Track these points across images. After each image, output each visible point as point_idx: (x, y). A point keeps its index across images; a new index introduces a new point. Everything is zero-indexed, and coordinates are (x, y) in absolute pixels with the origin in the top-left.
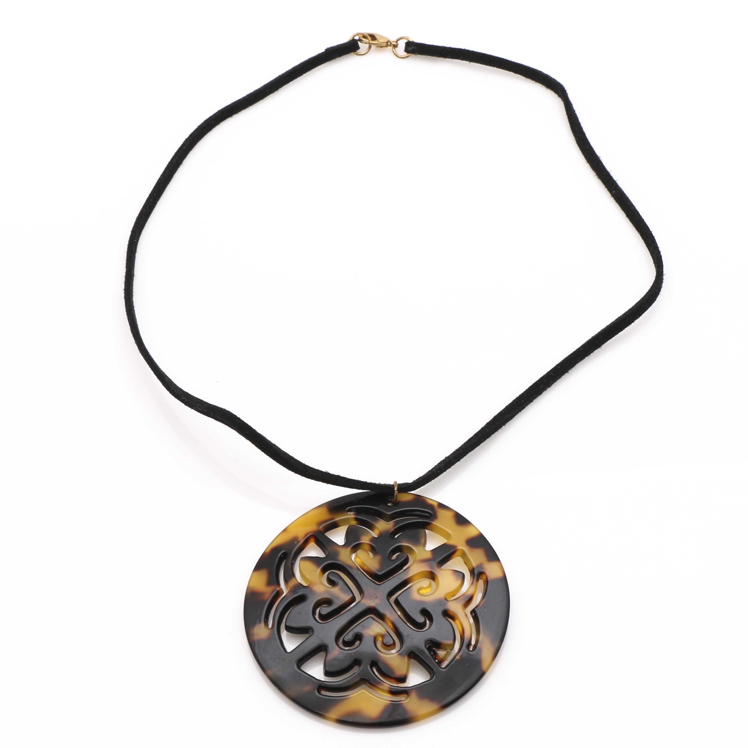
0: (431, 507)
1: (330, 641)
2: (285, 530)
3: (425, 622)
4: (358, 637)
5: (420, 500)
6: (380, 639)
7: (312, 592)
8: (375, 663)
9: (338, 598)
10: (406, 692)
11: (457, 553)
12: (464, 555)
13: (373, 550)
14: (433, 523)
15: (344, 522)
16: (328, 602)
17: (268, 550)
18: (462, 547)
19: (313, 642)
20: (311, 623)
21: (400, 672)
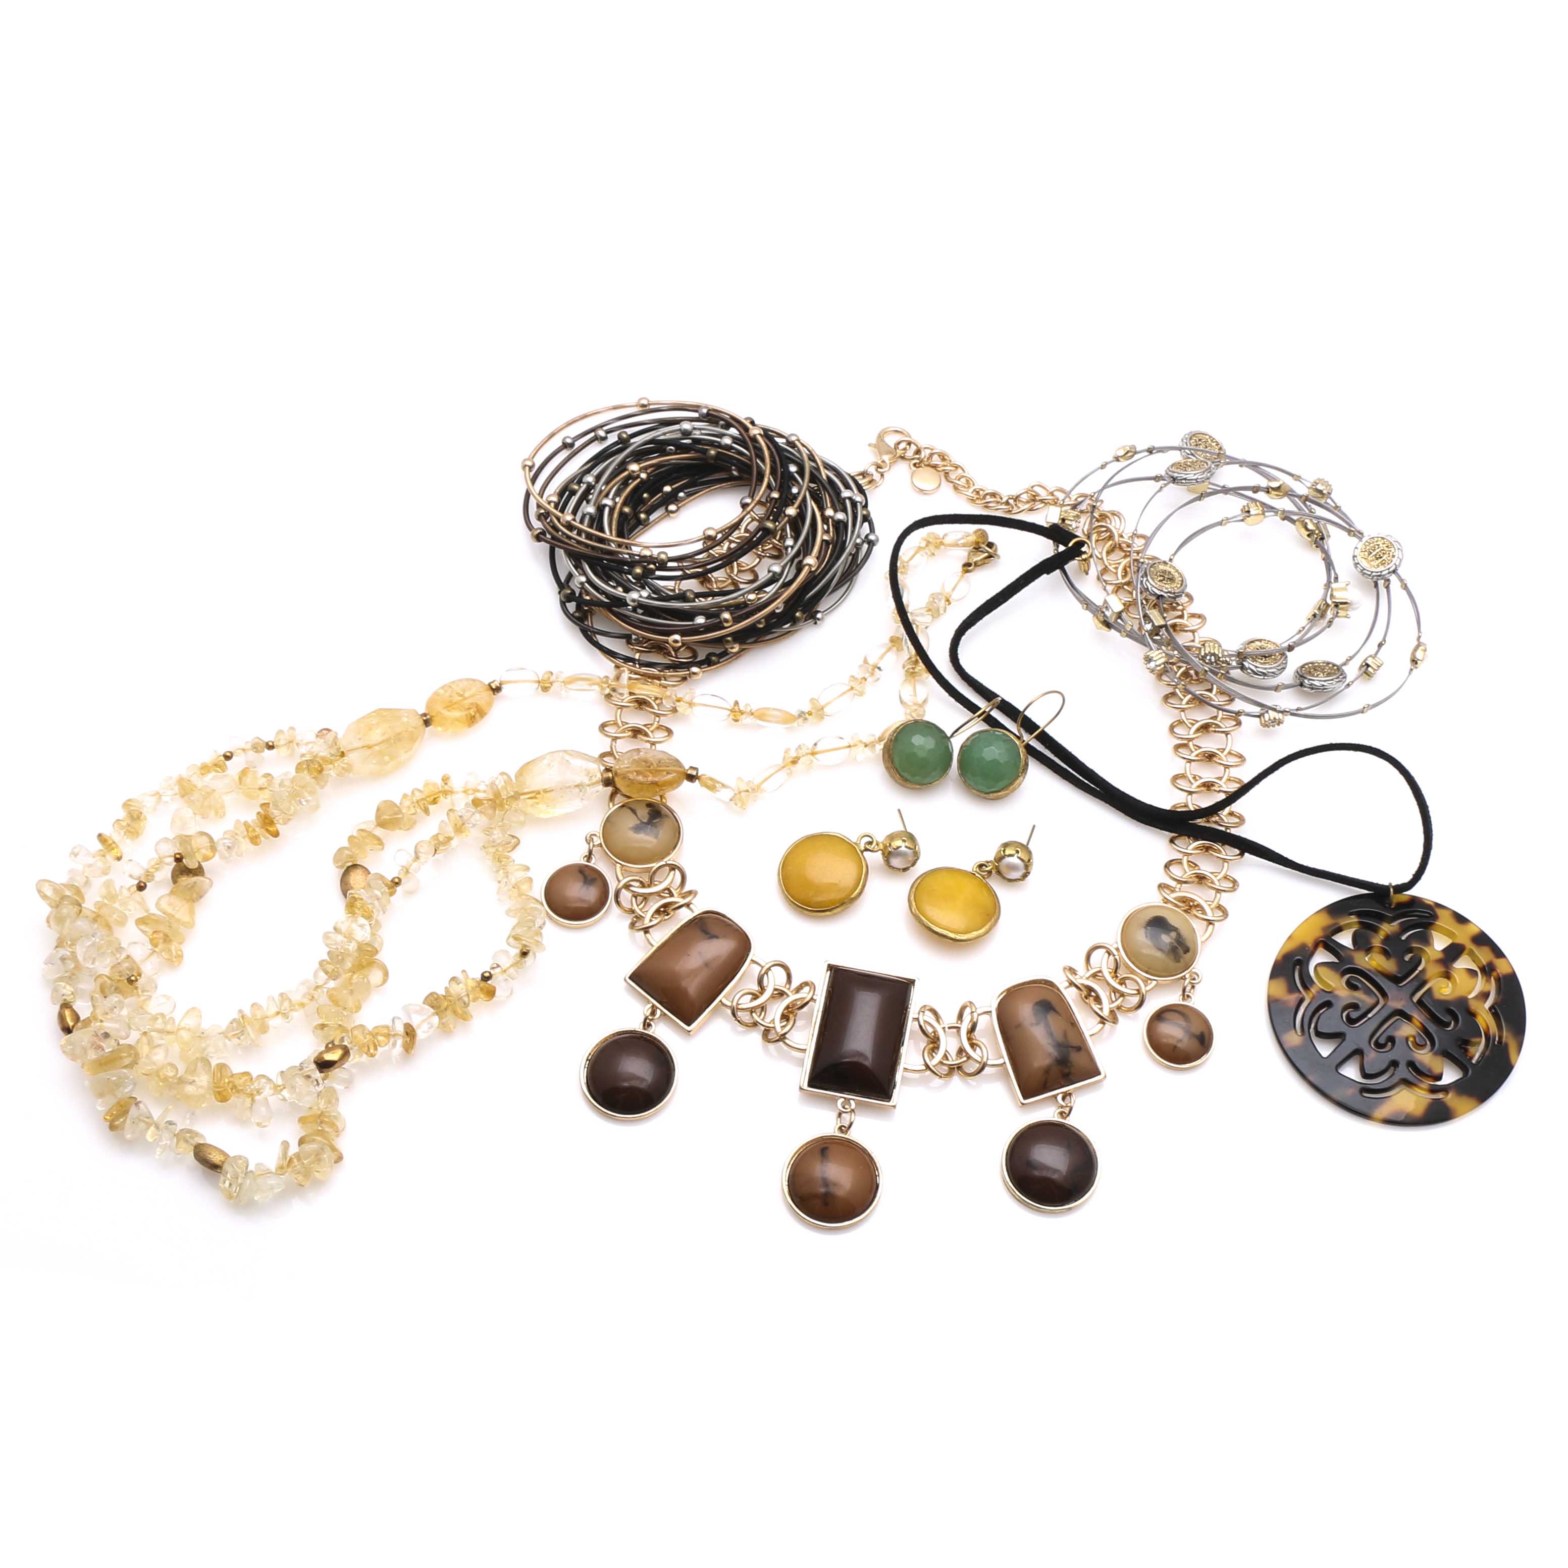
0: (1428, 907)
1: (1364, 1045)
2: (1290, 937)
3: (1451, 1023)
4: (1392, 1039)
5: (1415, 901)
6: (1411, 1039)
7: (1337, 997)
8: (1412, 1064)
9: (1363, 1002)
10: (1445, 1089)
11: (1466, 952)
12: (1471, 954)
13: (1386, 953)
14: (1437, 923)
15: (1349, 926)
16: (1355, 1006)
17: (1280, 958)
18: (1469, 945)
19: (1349, 1046)
20: (1343, 1028)
21: (1436, 1071)
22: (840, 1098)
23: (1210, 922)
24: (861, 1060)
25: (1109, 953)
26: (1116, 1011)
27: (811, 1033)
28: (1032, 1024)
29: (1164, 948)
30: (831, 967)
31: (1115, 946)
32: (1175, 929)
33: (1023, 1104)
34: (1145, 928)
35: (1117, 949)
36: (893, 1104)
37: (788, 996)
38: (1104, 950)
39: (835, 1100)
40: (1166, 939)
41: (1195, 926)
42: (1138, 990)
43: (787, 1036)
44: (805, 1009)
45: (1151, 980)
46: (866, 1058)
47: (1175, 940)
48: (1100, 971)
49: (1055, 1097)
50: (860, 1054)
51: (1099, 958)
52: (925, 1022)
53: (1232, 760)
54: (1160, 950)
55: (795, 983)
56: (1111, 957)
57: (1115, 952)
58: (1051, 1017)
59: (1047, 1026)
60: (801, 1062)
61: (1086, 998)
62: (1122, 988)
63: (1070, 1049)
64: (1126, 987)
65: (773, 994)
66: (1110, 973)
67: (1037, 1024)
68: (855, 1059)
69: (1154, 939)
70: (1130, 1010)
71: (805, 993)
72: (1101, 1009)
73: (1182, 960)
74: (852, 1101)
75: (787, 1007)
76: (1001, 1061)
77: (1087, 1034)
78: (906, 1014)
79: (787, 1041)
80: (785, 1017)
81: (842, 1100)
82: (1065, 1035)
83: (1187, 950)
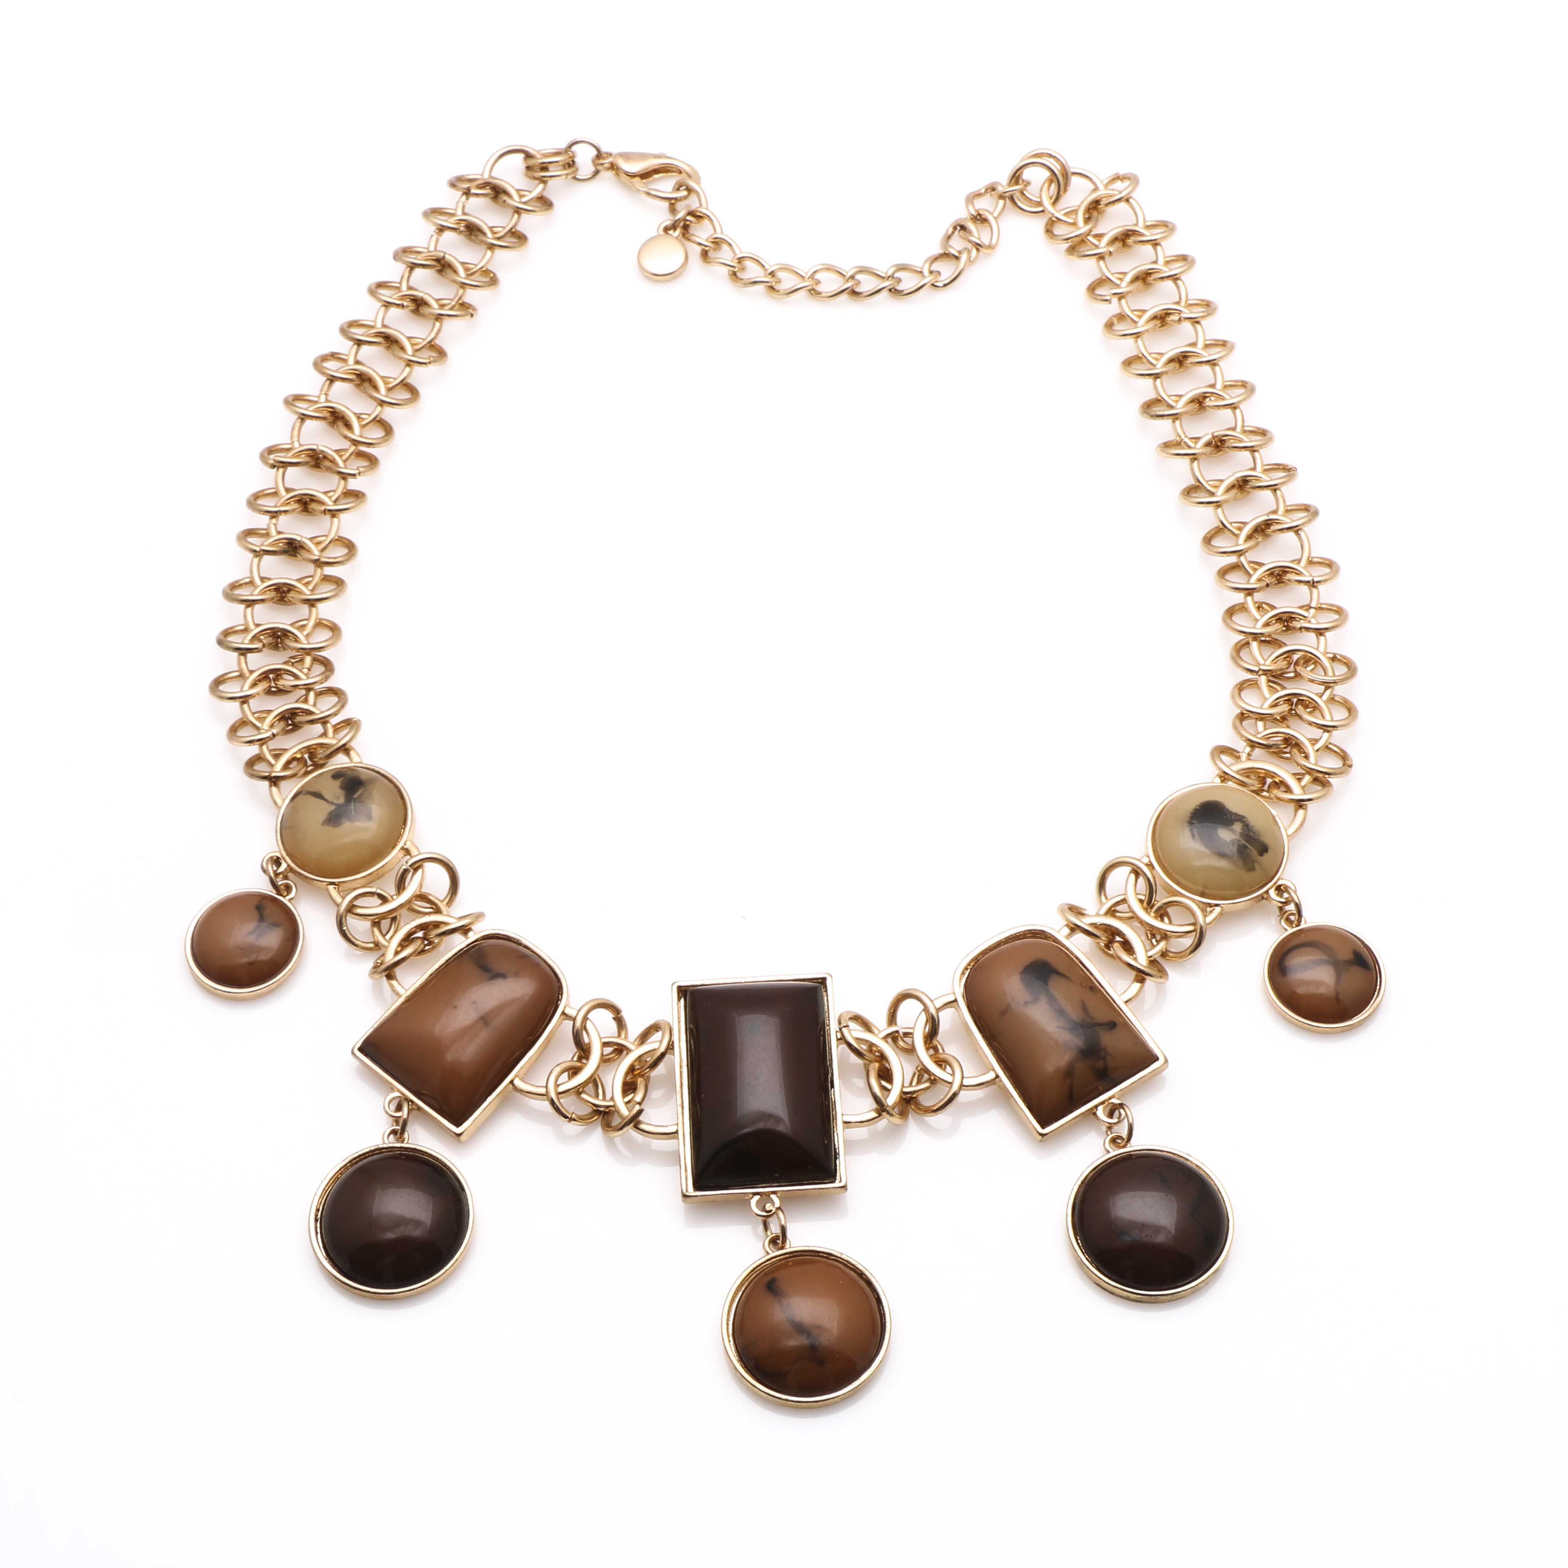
22: (752, 1195)
23: (1300, 804)
24: (770, 1125)
25: (1137, 872)
26: (1160, 960)
27: (679, 1102)
28: (1026, 1003)
29: (1227, 851)
30: (683, 992)
31: (1146, 860)
32: (1241, 819)
33: (1043, 1135)
34: (1191, 823)
35: (1150, 865)
36: (842, 1184)
37: (629, 1051)
38: (1128, 869)
39: (744, 1202)
40: (1227, 836)
41: (1274, 812)
42: (1194, 924)
43: (641, 1118)
44: (661, 1069)
45: (1210, 905)
46: (779, 1120)
47: (1241, 834)
48: (1124, 901)
49: (1093, 1112)
50: (767, 1116)
51: (1119, 879)
52: (857, 1039)
53: (1318, 573)
54: (1222, 855)
55: (635, 1029)
56: (1141, 880)
57: (1146, 870)
58: (1056, 986)
59: (1052, 1000)
60: (676, 1157)
61: (1108, 946)
62: (1164, 926)
63: (1098, 1029)
64: (1170, 922)
65: (602, 1055)
66: (1141, 901)
67: (1035, 1000)
68: (760, 1125)
69: (1208, 840)
70: (1181, 955)
71: (656, 1043)
72: (1135, 959)
73: (1256, 865)
74: (773, 1196)
75: (631, 1069)
76: (991, 1075)
77: (1120, 1001)
78: (824, 1036)
79: (642, 1126)
80: (629, 1087)
81: (757, 1197)
82: (1084, 1008)
83: (1264, 849)
